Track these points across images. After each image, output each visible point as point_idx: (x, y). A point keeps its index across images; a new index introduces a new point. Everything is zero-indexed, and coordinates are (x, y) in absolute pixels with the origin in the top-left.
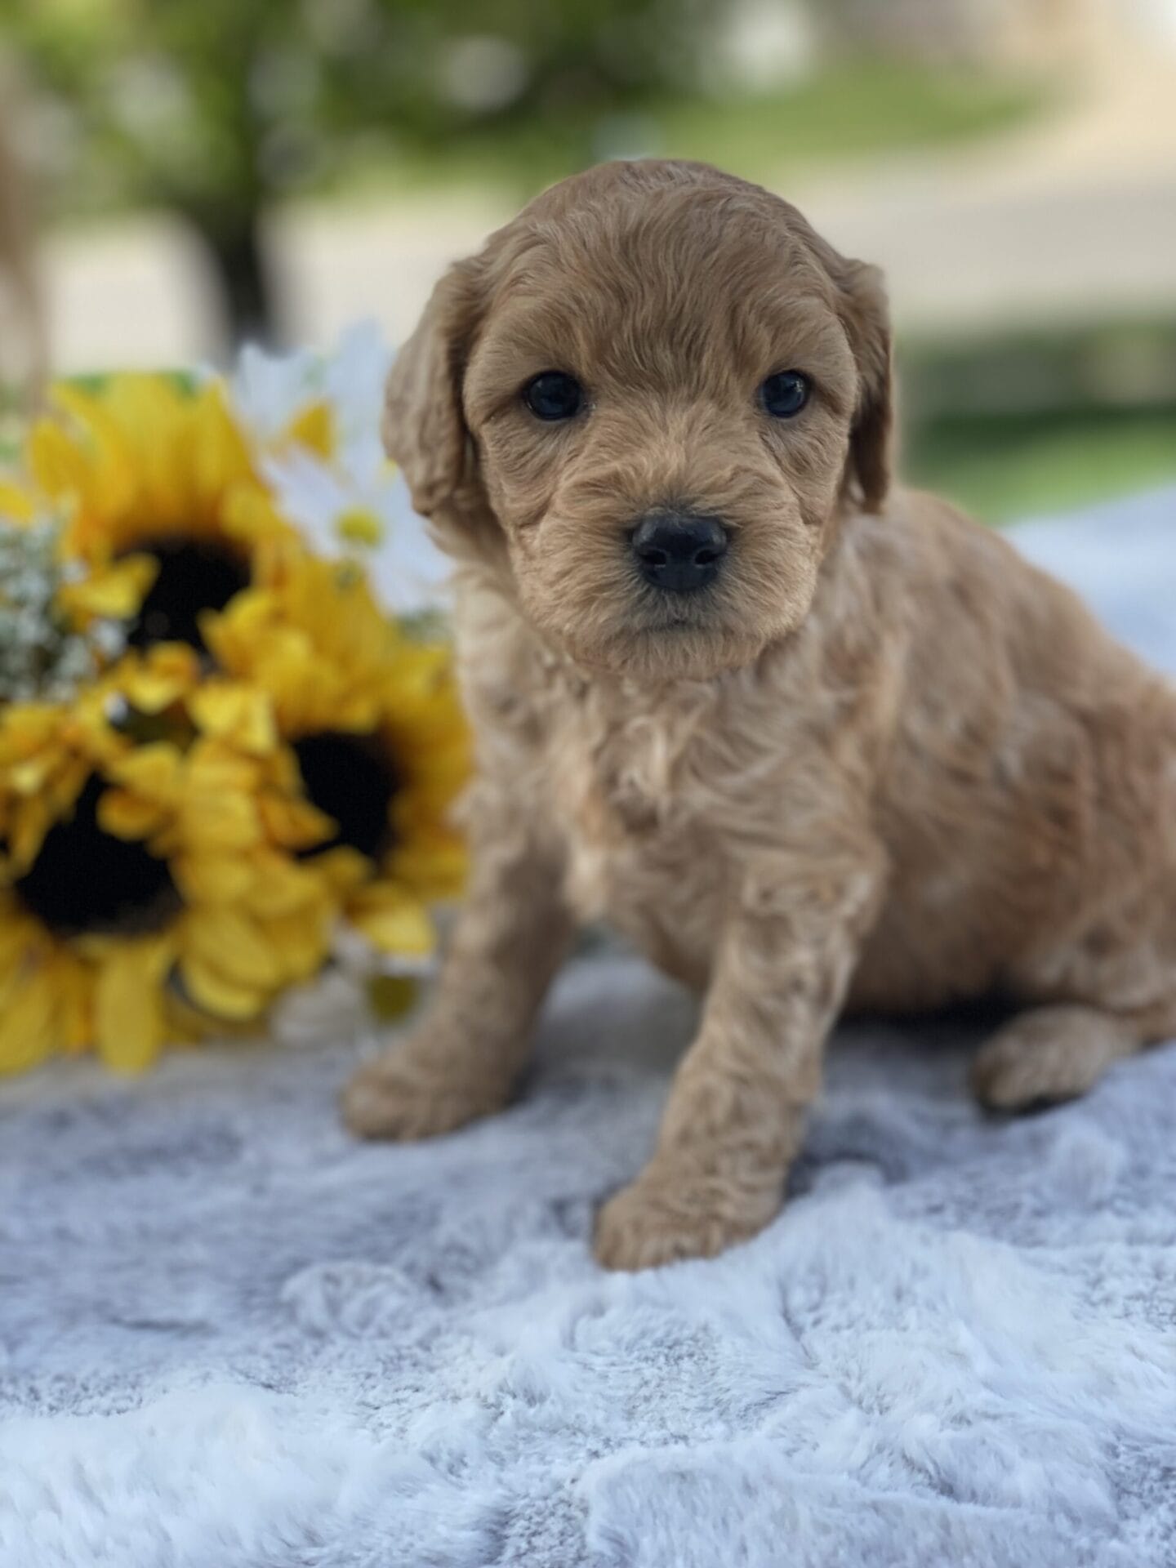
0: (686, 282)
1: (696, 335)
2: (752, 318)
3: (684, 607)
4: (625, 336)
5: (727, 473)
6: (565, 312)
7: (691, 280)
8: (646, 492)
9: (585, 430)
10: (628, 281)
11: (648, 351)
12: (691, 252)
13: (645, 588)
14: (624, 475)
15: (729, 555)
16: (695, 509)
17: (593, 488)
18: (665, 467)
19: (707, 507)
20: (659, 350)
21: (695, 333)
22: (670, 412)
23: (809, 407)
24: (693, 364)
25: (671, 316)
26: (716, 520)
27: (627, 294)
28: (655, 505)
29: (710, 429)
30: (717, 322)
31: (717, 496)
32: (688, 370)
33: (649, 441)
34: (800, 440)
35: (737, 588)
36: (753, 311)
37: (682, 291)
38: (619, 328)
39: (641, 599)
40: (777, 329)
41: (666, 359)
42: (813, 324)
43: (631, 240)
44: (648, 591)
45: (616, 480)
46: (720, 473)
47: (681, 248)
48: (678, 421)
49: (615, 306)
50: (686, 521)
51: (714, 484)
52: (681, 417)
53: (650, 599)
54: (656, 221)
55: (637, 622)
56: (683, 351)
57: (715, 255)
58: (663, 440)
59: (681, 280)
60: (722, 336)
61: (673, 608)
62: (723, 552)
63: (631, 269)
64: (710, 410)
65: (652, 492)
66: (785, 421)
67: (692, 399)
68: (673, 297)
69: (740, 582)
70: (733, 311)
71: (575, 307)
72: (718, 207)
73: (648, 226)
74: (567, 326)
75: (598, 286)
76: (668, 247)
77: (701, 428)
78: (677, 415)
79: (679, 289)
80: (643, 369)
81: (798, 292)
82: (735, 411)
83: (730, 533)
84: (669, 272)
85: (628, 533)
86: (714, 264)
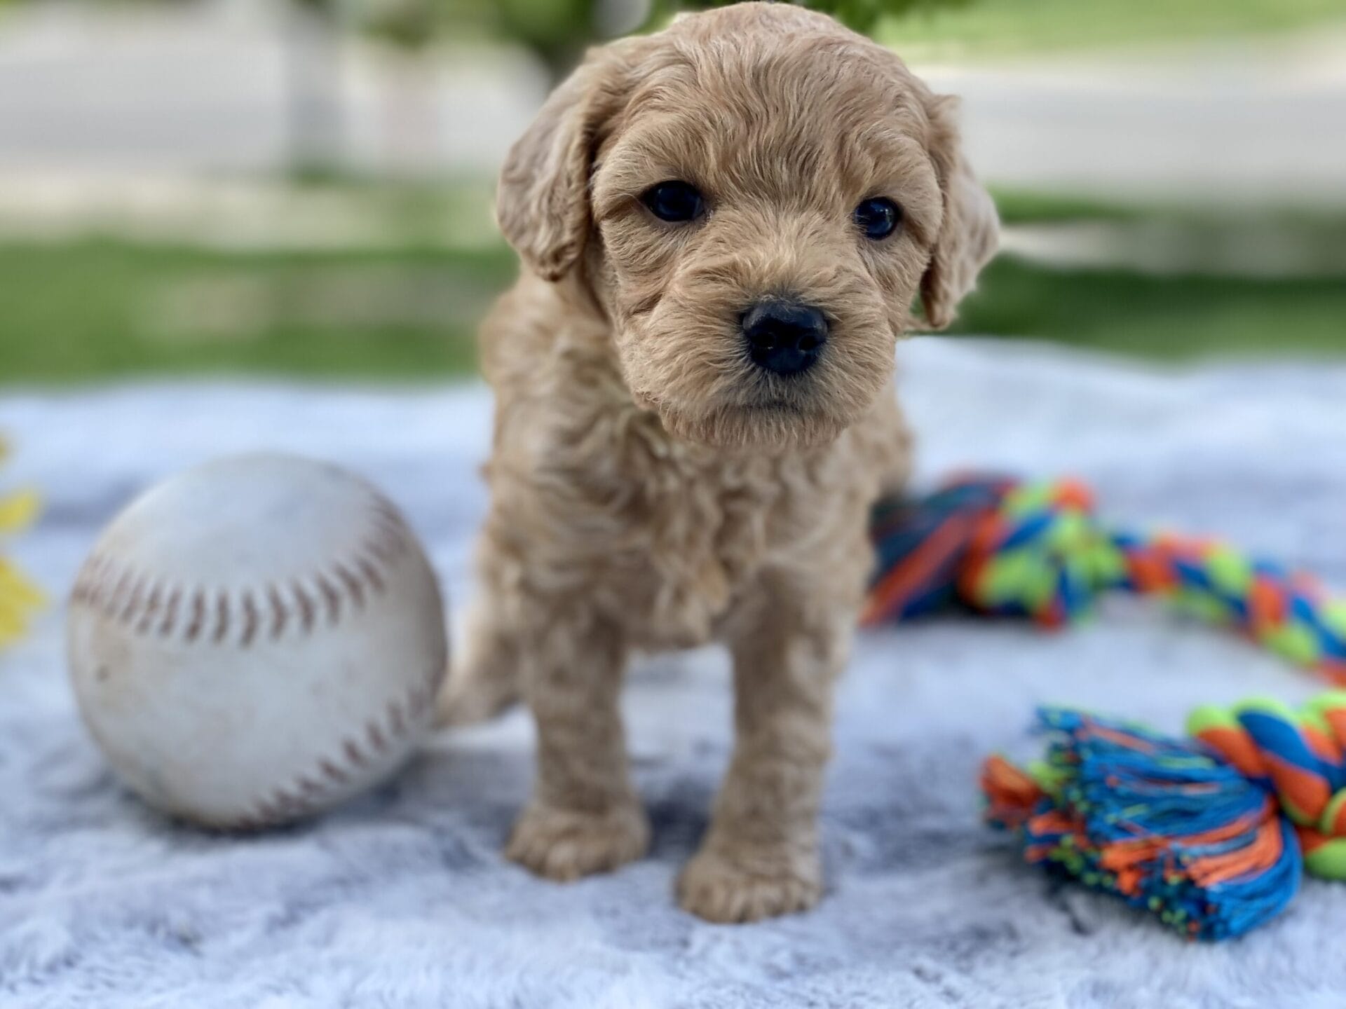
0: (806, 109)
1: (809, 155)
2: (858, 147)
3: (784, 387)
4: (750, 150)
5: (831, 271)
6: (699, 128)
7: (809, 110)
8: (760, 280)
9: (704, 230)
10: (756, 106)
11: (768, 163)
12: (812, 86)
13: (750, 368)
14: (742, 266)
15: (827, 344)
16: (804, 298)
17: (712, 275)
18: (779, 261)
19: (813, 299)
20: (777, 166)
21: (808, 154)
22: (782, 219)
23: (895, 233)
24: (805, 179)
25: (789, 138)
26: (820, 311)
27: (754, 116)
28: (767, 292)
29: (817, 235)
30: (828, 146)
31: (822, 290)
32: (800, 183)
33: (764, 239)
34: (887, 260)
35: (834, 374)
36: (859, 141)
37: (801, 117)
38: (745, 144)
39: (746, 376)
40: (879, 158)
41: (783, 174)
42: (908, 159)
43: (762, 73)
44: (753, 370)
45: (732, 270)
46: (824, 270)
47: (803, 82)
48: (791, 224)
49: (742, 126)
50: (795, 309)
51: (819, 280)
52: (792, 222)
53: (753, 378)
54: (785, 60)
55: (740, 399)
56: (798, 166)
57: (831, 91)
58: (775, 239)
59: (801, 109)
60: (832, 158)
61: (774, 388)
62: (823, 341)
63: (761, 96)
64: (818, 218)
65: (766, 280)
66: (874, 242)
67: (802, 209)
68: (794, 122)
69: (836, 369)
70: (842, 140)
71: (707, 123)
72: (838, 52)
73: (777, 63)
74: (700, 140)
75: (729, 108)
76: (793, 79)
77: (809, 233)
78: (790, 218)
79: (799, 116)
80: (761, 178)
81: (899, 128)
82: (838, 223)
83: (829, 323)
84: (793, 100)
85: (741, 316)
86: (830, 98)
